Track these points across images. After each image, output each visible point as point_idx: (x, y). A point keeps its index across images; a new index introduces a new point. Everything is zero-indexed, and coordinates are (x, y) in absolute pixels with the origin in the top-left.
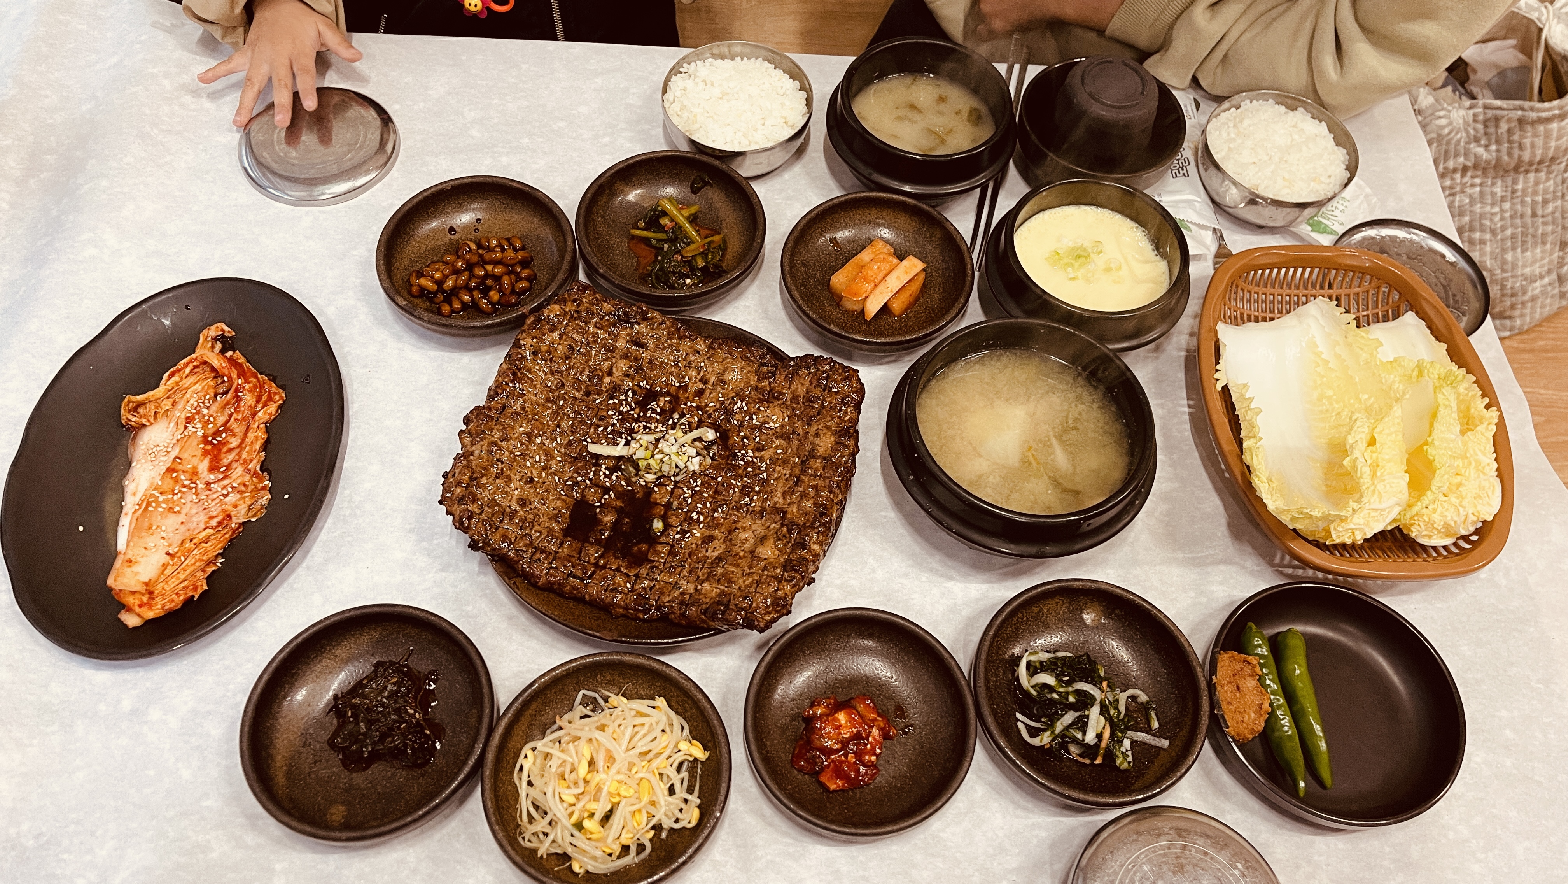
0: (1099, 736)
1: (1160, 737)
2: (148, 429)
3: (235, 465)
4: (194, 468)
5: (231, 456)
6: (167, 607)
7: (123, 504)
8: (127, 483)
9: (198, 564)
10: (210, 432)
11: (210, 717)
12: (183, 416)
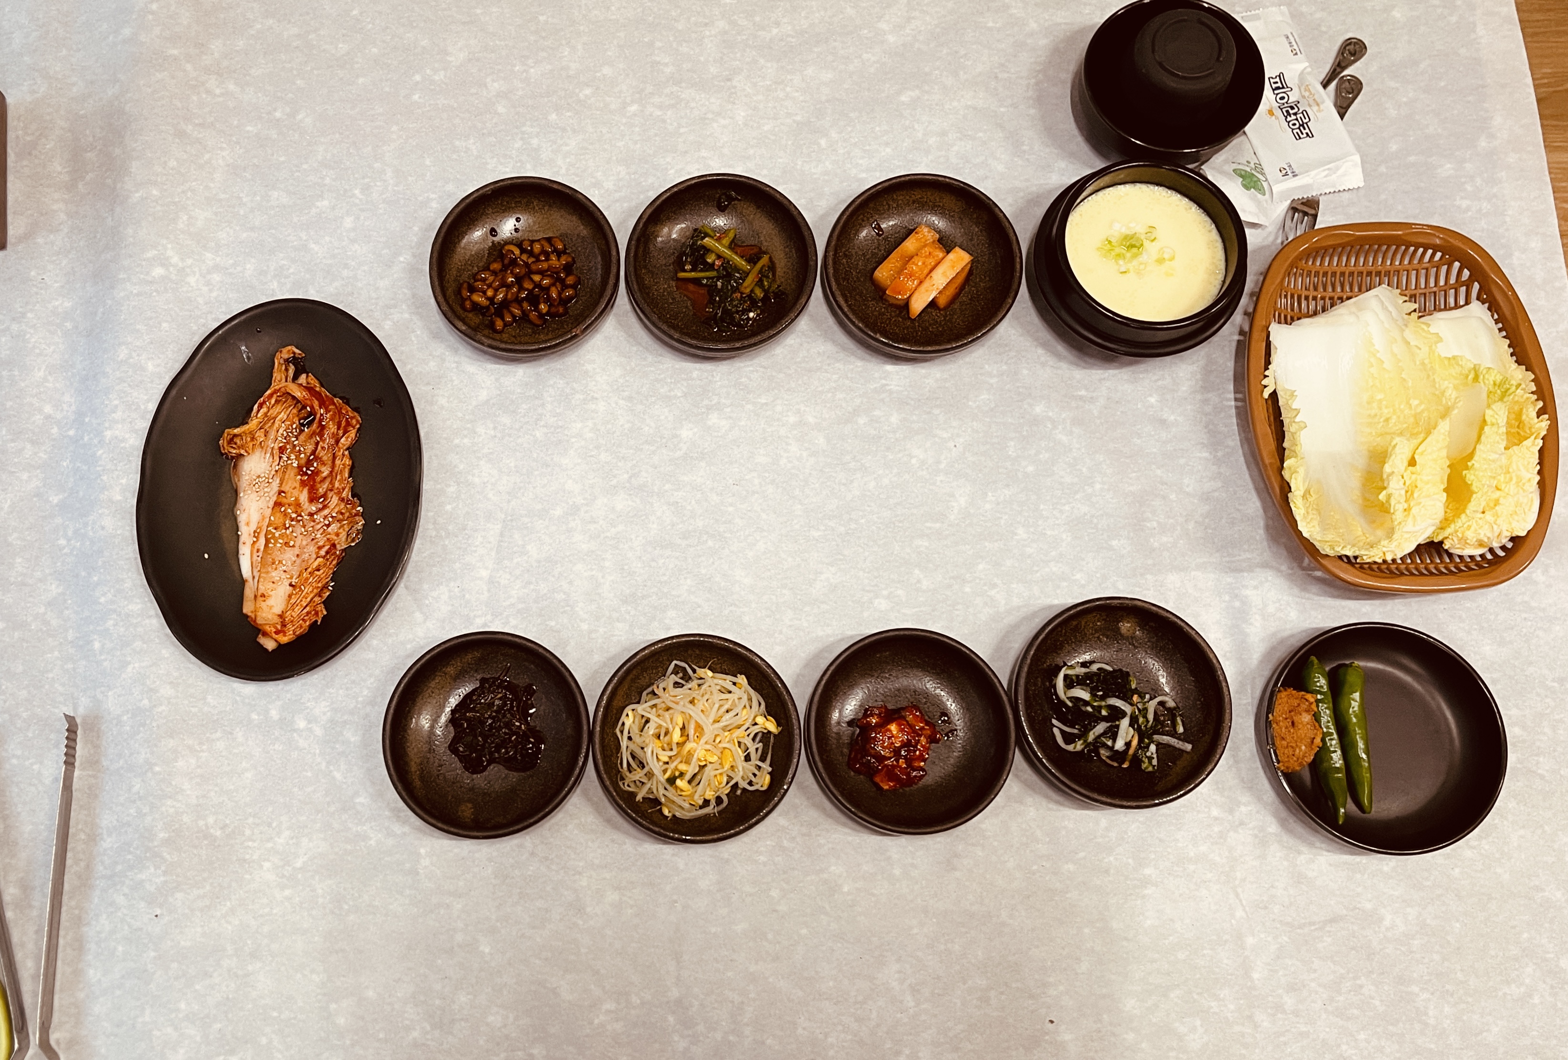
0: (1128, 744)
1: (1183, 740)
2: (246, 459)
3: (330, 494)
4: (297, 499)
5: (325, 485)
6: (298, 633)
7: (239, 533)
8: (238, 512)
9: (315, 591)
10: (303, 462)
11: (348, 726)
12: (276, 447)
